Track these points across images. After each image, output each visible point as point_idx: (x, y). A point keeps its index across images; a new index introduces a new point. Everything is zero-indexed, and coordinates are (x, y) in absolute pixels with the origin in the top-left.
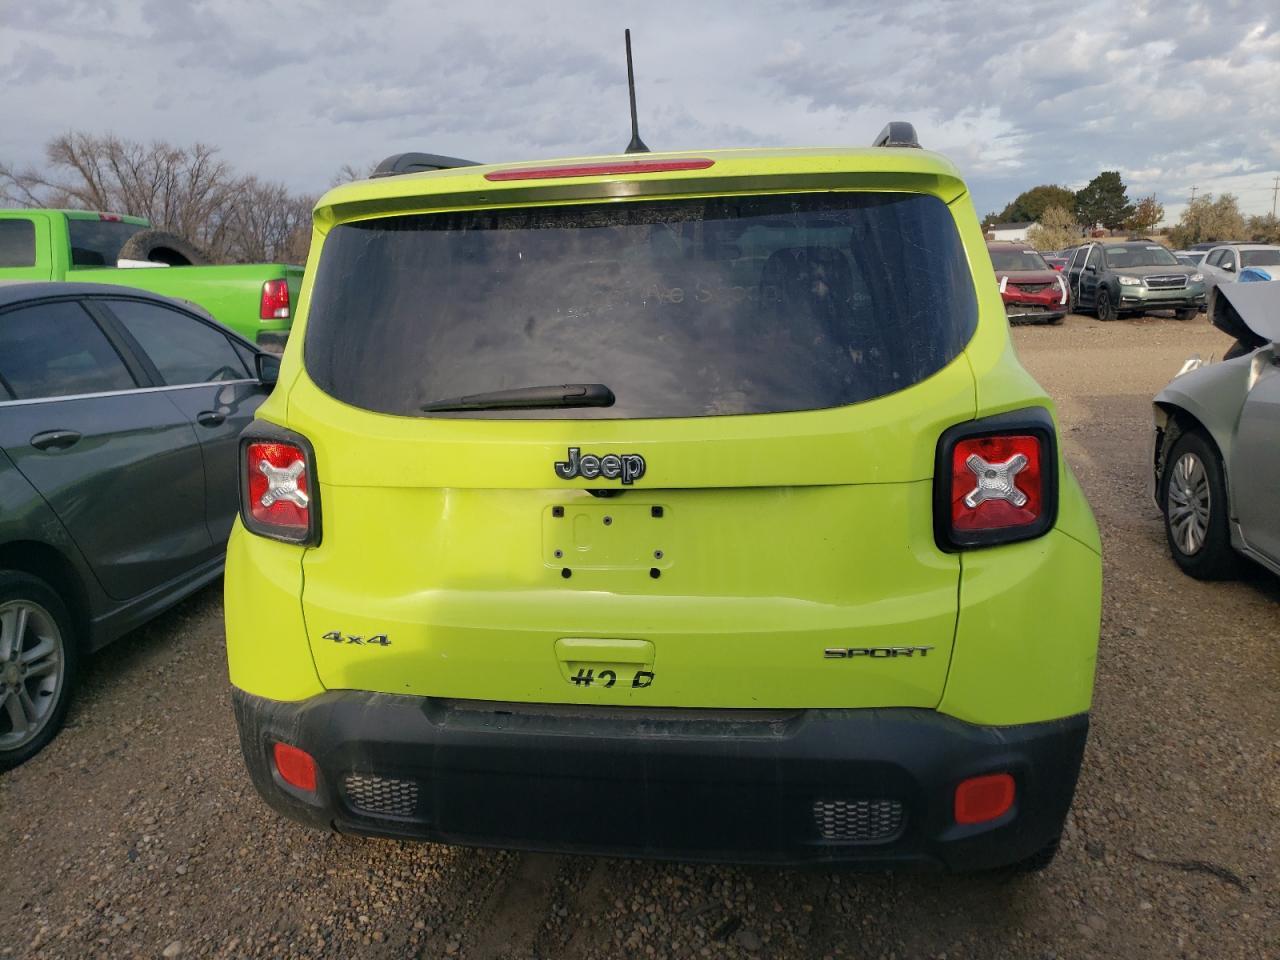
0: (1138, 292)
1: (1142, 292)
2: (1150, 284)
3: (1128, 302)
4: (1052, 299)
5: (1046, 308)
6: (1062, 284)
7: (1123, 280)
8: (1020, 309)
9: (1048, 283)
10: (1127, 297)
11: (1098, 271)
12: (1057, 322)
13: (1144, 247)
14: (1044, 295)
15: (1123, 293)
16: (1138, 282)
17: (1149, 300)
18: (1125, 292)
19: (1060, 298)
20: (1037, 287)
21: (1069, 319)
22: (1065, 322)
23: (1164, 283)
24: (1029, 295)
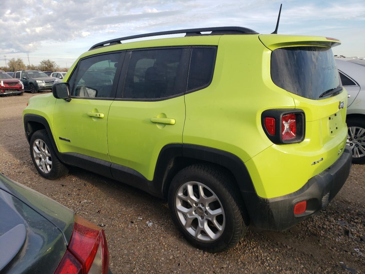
0: (42, 85)
1: (44, 85)
2: (46, 82)
3: (40, 88)
4: (19, 87)
5: (18, 90)
6: (21, 83)
7: (37, 81)
8: (9, 91)
9: (17, 83)
10: (40, 86)
11: (27, 79)
12: (21, 94)
13: (38, 72)
14: (16, 86)
15: (38, 85)
16: (41, 82)
17: (46, 87)
18: (39, 85)
19: (22, 87)
20: (13, 84)
21: (24, 94)
22: (24, 95)
23: (49, 82)
24: (11, 86)
